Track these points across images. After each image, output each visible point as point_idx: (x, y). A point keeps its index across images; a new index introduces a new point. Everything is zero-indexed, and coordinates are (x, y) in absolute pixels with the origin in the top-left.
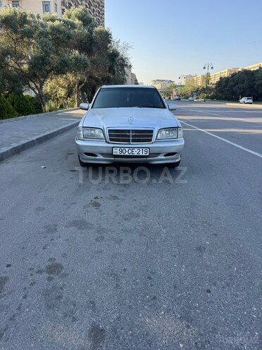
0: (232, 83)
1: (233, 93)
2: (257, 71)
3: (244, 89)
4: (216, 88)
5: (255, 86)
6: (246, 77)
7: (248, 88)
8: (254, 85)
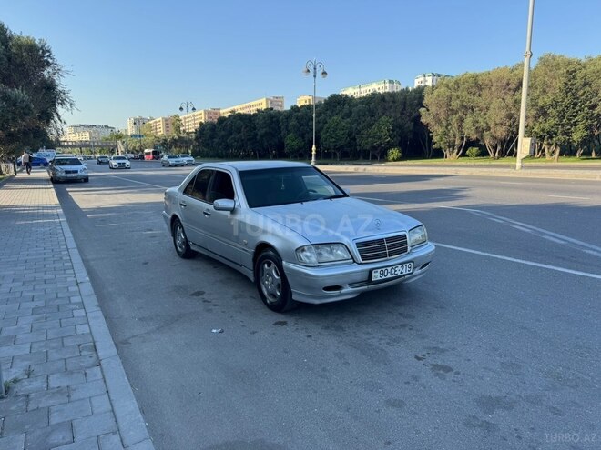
0: (223, 133)
1: (227, 147)
2: (255, 115)
3: (242, 140)
4: (197, 139)
5: (258, 138)
6: (242, 123)
7: (248, 140)
8: (257, 134)
